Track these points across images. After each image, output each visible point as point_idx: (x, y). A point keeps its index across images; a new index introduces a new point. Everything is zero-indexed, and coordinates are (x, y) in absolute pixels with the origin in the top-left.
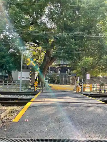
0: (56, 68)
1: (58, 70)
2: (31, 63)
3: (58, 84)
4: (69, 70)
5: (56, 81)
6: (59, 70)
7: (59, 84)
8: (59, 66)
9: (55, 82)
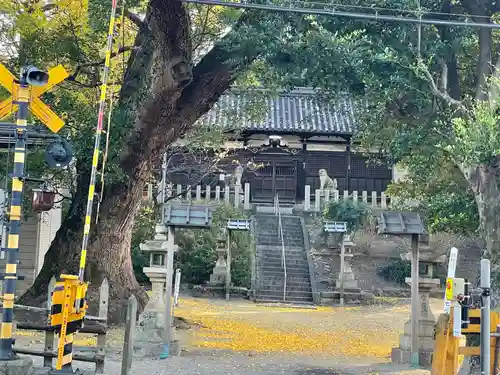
0: (222, 155)
1: (239, 174)
2: (24, 106)
3: (235, 295)
4: (324, 176)
5: (223, 268)
6: (247, 177)
7: (246, 296)
8: (240, 145)
9: (213, 280)
